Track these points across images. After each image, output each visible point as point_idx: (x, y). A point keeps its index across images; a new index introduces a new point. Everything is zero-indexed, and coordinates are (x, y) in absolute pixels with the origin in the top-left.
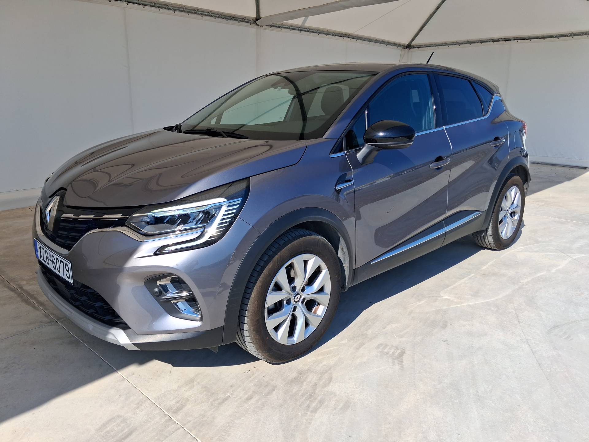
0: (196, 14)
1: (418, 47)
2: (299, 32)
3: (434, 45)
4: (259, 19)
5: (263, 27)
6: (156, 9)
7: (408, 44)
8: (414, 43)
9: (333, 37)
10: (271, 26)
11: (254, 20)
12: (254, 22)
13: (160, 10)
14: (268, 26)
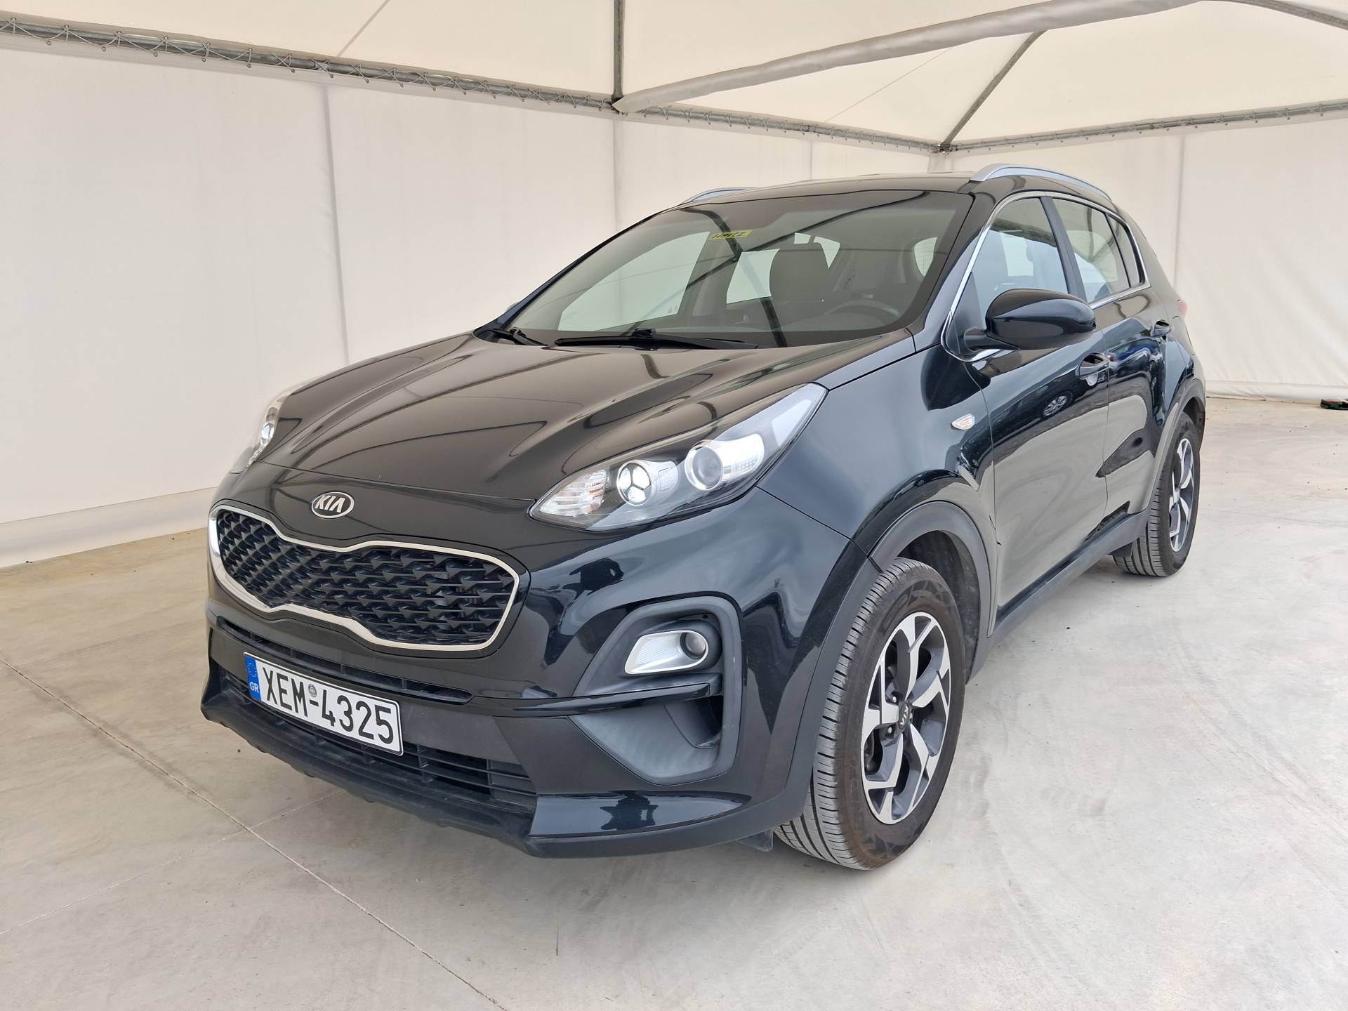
0: (481, 91)
1: (966, 148)
2: (706, 123)
3: (1001, 142)
4: (619, 99)
5: (627, 114)
6: (395, 85)
7: (945, 142)
8: (960, 138)
9: (781, 131)
10: (647, 112)
11: (608, 100)
12: (609, 105)
13: (402, 86)
14: (638, 112)
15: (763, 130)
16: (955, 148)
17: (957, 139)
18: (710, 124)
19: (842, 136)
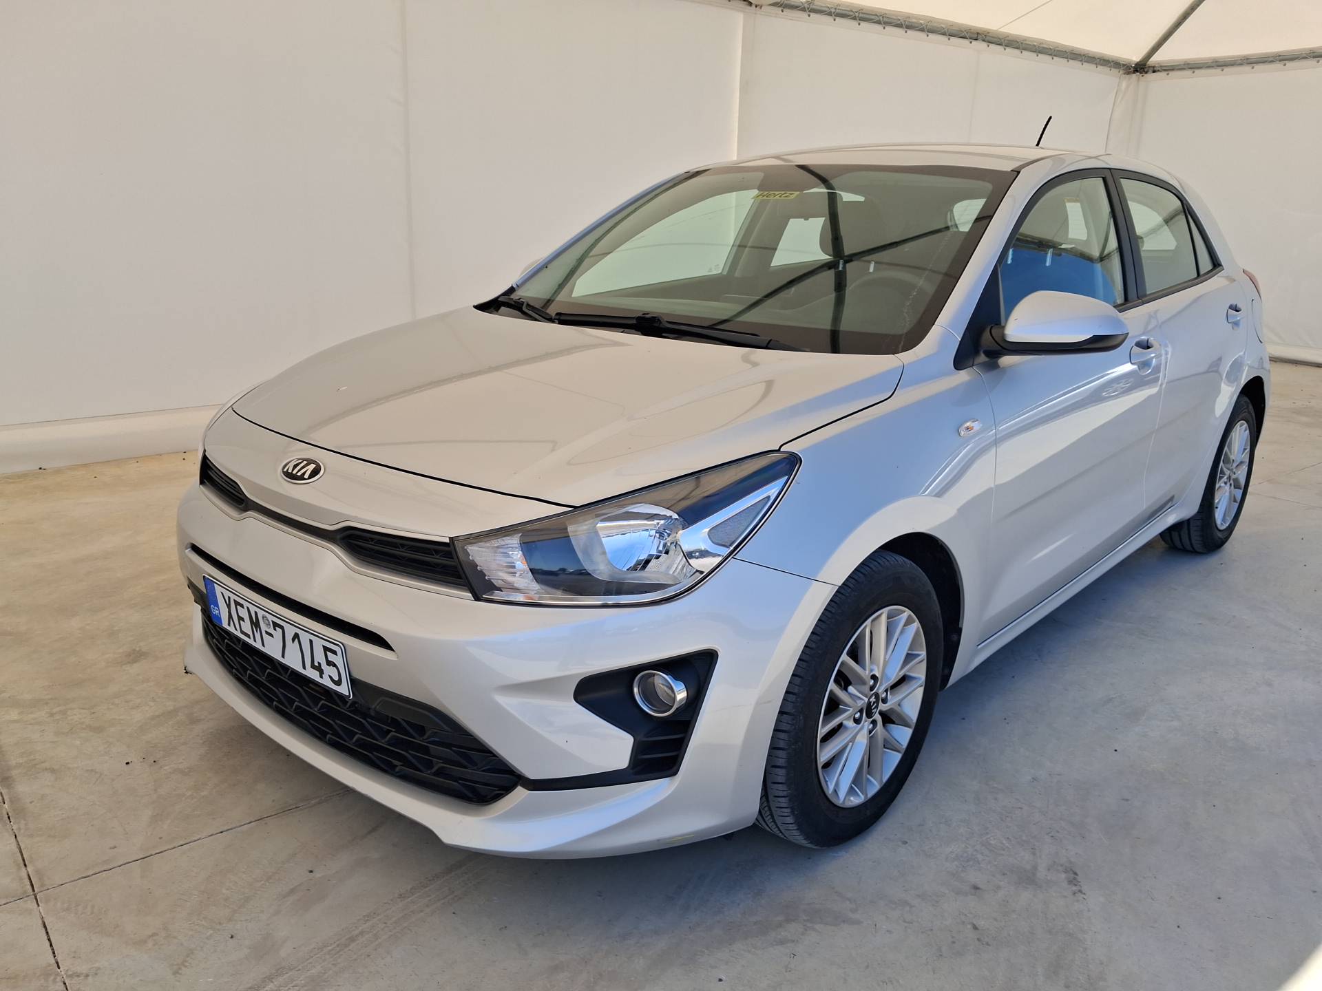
1: (1165, 70)
2: (854, 23)
3: (1208, 65)
5: (761, 7)
7: (1140, 62)
8: (1158, 58)
9: (944, 38)
10: (783, 6)
14: (774, 5)
15: (922, 35)
16: (1151, 71)
17: (1155, 59)
18: (859, 24)
19: (1017, 48)
